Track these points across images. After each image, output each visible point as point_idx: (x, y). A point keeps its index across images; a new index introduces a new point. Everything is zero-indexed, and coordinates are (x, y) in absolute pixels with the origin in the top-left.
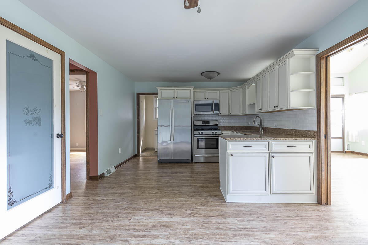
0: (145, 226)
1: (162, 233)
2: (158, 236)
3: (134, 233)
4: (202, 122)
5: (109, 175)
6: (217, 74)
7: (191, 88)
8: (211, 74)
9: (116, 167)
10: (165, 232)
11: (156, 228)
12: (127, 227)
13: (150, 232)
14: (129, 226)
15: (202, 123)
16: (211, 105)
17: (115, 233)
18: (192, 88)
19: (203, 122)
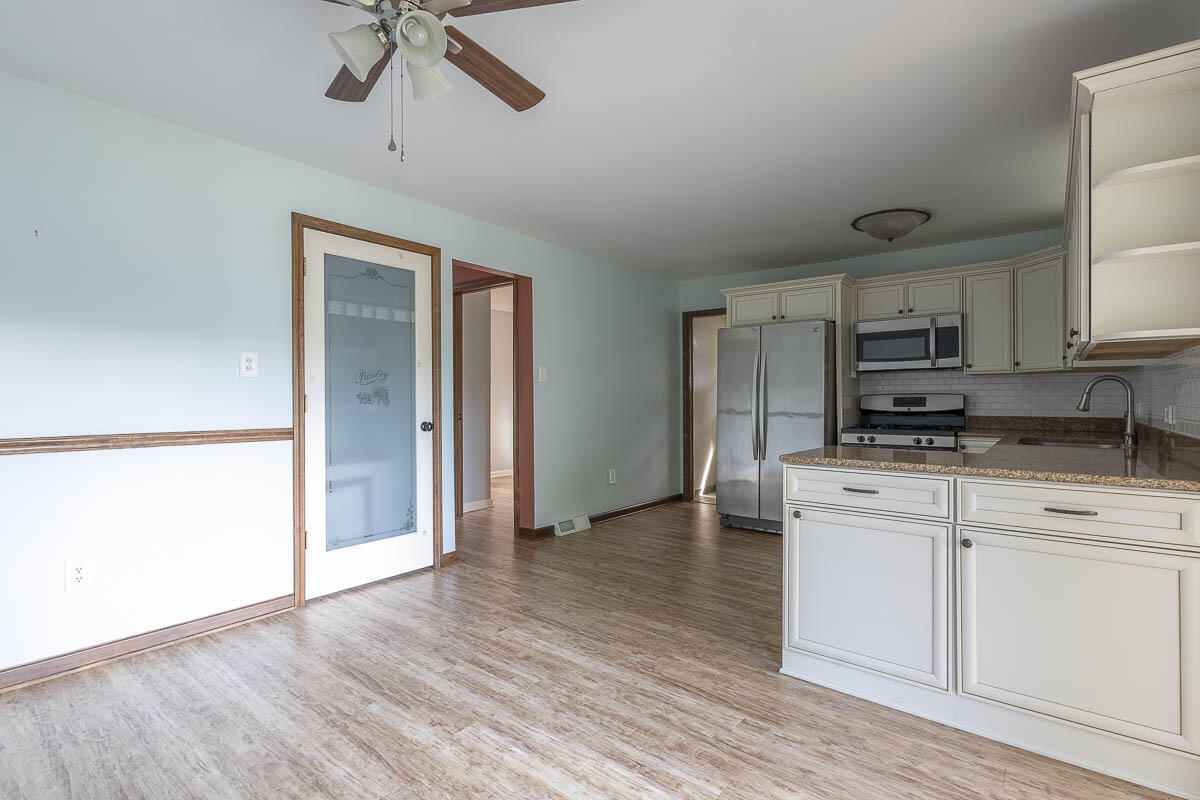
0: (654, 734)
1: (696, 782)
2: (679, 785)
3: (619, 745)
4: (895, 399)
5: (563, 534)
6: (916, 218)
7: (836, 281)
8: (891, 222)
9: (593, 520)
10: (708, 781)
11: (682, 756)
12: (607, 718)
13: (662, 759)
14: (614, 716)
15: (895, 405)
16: (924, 333)
17: (573, 724)
18: (838, 279)
19: (898, 402)
